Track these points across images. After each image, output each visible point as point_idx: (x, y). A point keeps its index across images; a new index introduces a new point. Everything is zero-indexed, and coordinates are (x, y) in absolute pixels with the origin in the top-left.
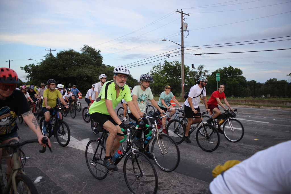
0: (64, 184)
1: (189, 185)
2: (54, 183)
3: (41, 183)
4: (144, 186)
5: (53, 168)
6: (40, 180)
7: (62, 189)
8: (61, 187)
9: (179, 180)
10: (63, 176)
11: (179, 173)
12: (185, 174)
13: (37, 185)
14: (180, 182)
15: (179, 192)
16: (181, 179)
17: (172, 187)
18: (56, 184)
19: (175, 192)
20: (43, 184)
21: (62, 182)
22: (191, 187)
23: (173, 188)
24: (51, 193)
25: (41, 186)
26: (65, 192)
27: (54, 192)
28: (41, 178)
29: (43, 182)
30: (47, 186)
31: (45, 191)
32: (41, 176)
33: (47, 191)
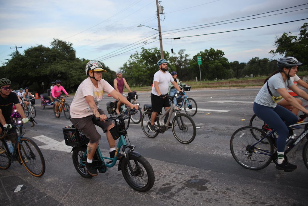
0: (48, 189)
1: (180, 173)
2: (37, 189)
3: (22, 191)
6: (20, 189)
7: (46, 194)
8: (45, 192)
9: (169, 169)
10: (46, 181)
11: (168, 162)
12: (174, 163)
13: (18, 194)
14: (170, 171)
15: (170, 181)
16: (171, 168)
18: (39, 190)
19: (166, 182)
20: (24, 192)
21: (46, 188)
22: (182, 174)
23: (163, 178)
24: (34, 200)
25: (23, 195)
26: (50, 197)
27: (38, 198)
28: (22, 186)
29: (24, 190)
30: (29, 194)
31: (28, 199)
32: (21, 184)
33: (30, 199)
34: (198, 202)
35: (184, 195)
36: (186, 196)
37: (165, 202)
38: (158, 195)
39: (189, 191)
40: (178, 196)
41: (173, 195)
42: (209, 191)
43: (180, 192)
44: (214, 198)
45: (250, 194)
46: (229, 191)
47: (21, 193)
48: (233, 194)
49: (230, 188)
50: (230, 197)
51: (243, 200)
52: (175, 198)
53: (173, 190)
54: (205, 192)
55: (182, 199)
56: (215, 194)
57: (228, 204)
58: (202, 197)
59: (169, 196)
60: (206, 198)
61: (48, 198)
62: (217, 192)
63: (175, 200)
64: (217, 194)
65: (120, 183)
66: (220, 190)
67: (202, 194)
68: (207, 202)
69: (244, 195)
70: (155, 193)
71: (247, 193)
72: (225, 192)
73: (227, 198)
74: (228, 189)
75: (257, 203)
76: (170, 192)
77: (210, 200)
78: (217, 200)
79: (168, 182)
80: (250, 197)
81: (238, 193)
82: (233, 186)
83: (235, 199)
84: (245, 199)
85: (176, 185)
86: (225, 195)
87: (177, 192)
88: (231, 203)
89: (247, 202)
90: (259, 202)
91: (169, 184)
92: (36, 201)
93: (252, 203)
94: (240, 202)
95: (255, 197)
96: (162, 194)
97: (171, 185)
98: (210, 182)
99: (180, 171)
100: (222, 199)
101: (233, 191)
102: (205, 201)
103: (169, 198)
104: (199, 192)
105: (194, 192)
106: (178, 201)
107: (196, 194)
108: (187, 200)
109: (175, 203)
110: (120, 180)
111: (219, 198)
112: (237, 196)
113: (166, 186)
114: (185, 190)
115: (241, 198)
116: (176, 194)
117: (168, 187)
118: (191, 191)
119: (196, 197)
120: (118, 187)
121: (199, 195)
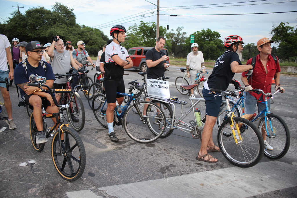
1: (138, 132)
2: (17, 132)
4: (98, 132)
5: (18, 120)
6: (4, 130)
7: (24, 136)
8: (24, 134)
9: (130, 128)
10: (27, 126)
12: (137, 125)
13: (2, 134)
14: (130, 130)
15: (127, 137)
17: (122, 133)
18: (19, 133)
19: (123, 137)
20: (7, 133)
21: (25, 131)
24: (14, 139)
25: (6, 134)
26: (27, 138)
27: (17, 138)
28: (6, 128)
29: (7, 131)
30: (11, 134)
31: (9, 137)
32: (6, 127)
33: (11, 138)
34: (142, 154)
35: (134, 148)
36: (135, 149)
37: (116, 151)
38: (113, 146)
39: (139, 146)
40: (129, 148)
41: (125, 147)
42: (155, 148)
43: (131, 146)
44: (157, 153)
45: (187, 154)
46: (171, 150)
47: (4, 133)
48: (173, 152)
49: (173, 147)
50: (170, 154)
51: (179, 157)
52: (125, 149)
53: (126, 144)
54: (152, 148)
55: (131, 151)
56: (159, 150)
57: (165, 158)
58: (148, 151)
59: (121, 147)
60: (150, 152)
61: (25, 138)
62: (161, 149)
63: (125, 151)
64: (160, 151)
65: (86, 134)
66: (164, 148)
67: (148, 149)
68: (149, 155)
69: (181, 154)
70: (111, 144)
71: (185, 153)
72: (168, 150)
73: (167, 154)
74: (171, 148)
75: (188, 160)
76: (124, 145)
77: (152, 154)
78: (158, 155)
79: (125, 137)
80: (186, 156)
81: (178, 151)
82: (176, 147)
83: (173, 156)
84: (181, 156)
85: (130, 140)
86: (166, 152)
87: (129, 146)
88: (168, 157)
89: (182, 158)
90: (190, 160)
91: (126, 139)
92: (15, 139)
93: (185, 160)
94: (176, 158)
95: (189, 157)
96: (116, 146)
97: (127, 140)
98: (159, 142)
99: (138, 131)
100: (162, 154)
101: (174, 150)
102: (148, 154)
103: (120, 148)
104: (147, 147)
105: (142, 147)
106: (127, 152)
107: (144, 148)
108: (134, 151)
109: (124, 152)
110: (87, 132)
111: (161, 154)
112: (176, 154)
113: (122, 140)
114: (136, 145)
115: (178, 155)
116: (128, 147)
117: (124, 141)
118: (141, 146)
119: (143, 150)
120: (83, 136)
121: (146, 149)
